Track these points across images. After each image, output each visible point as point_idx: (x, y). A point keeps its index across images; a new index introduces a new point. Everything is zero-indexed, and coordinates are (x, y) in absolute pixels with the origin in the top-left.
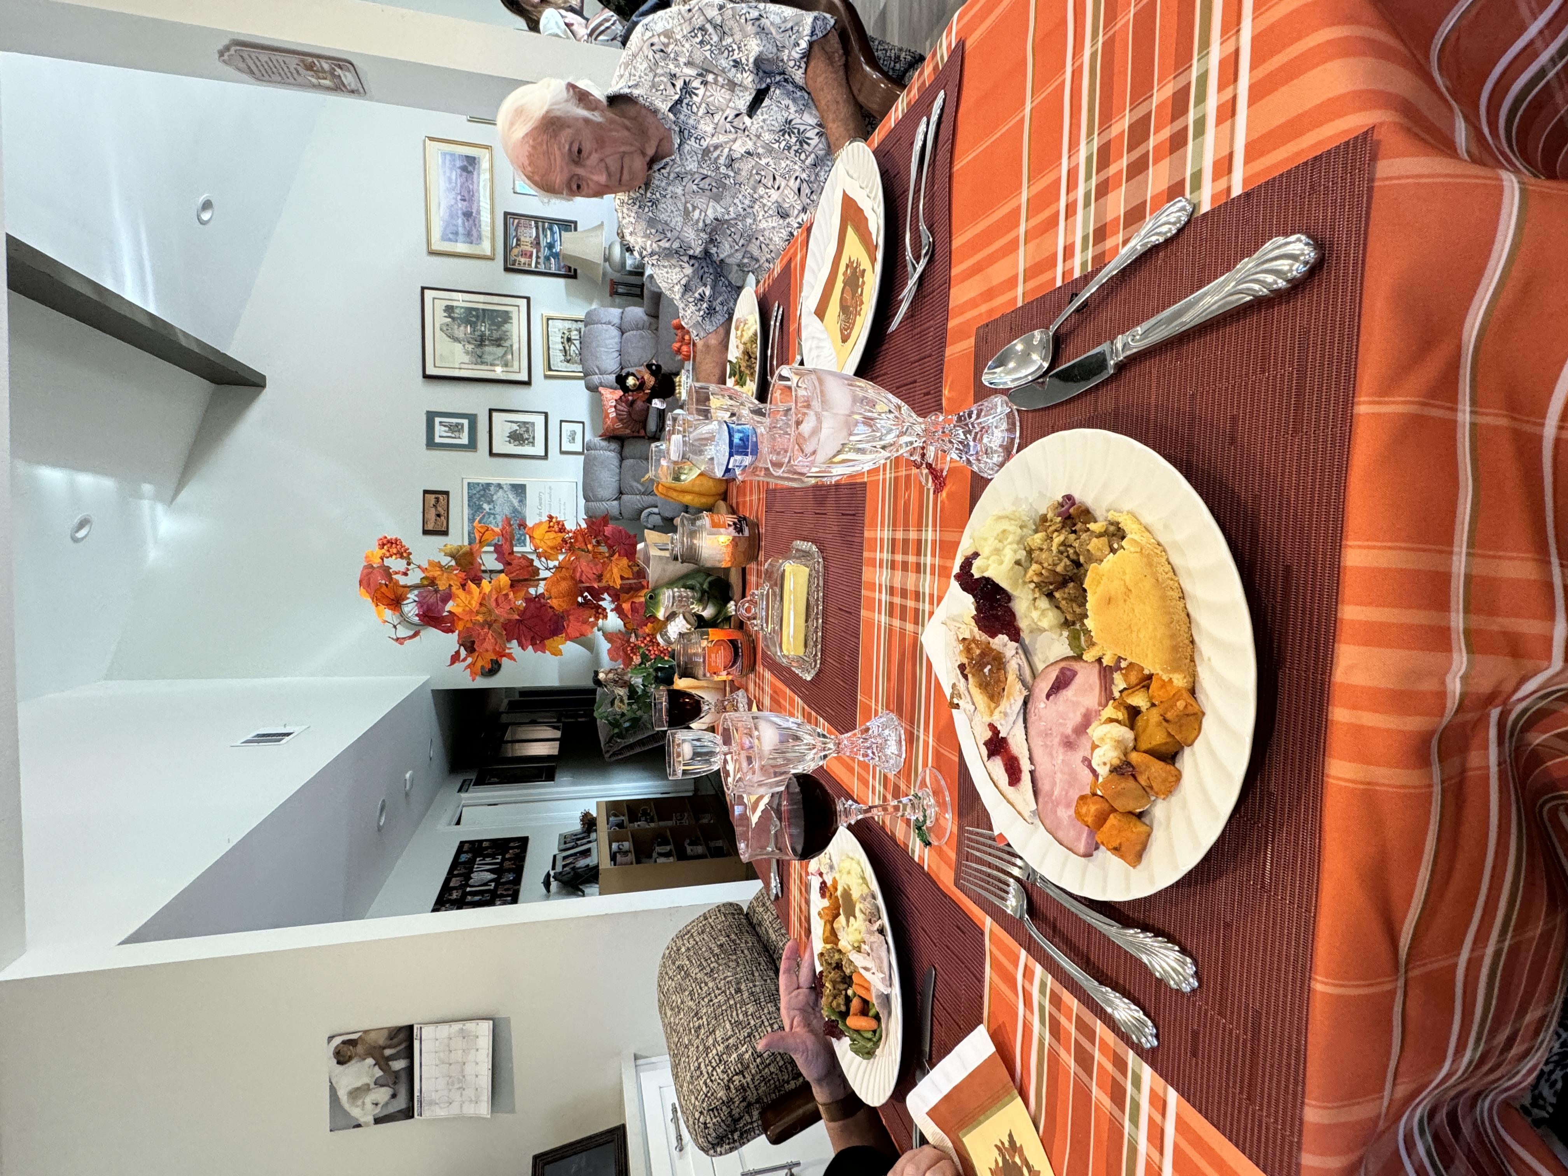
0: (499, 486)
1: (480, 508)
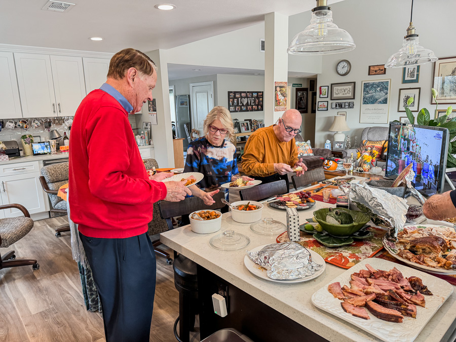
0: (387, 94)
1: (378, 87)
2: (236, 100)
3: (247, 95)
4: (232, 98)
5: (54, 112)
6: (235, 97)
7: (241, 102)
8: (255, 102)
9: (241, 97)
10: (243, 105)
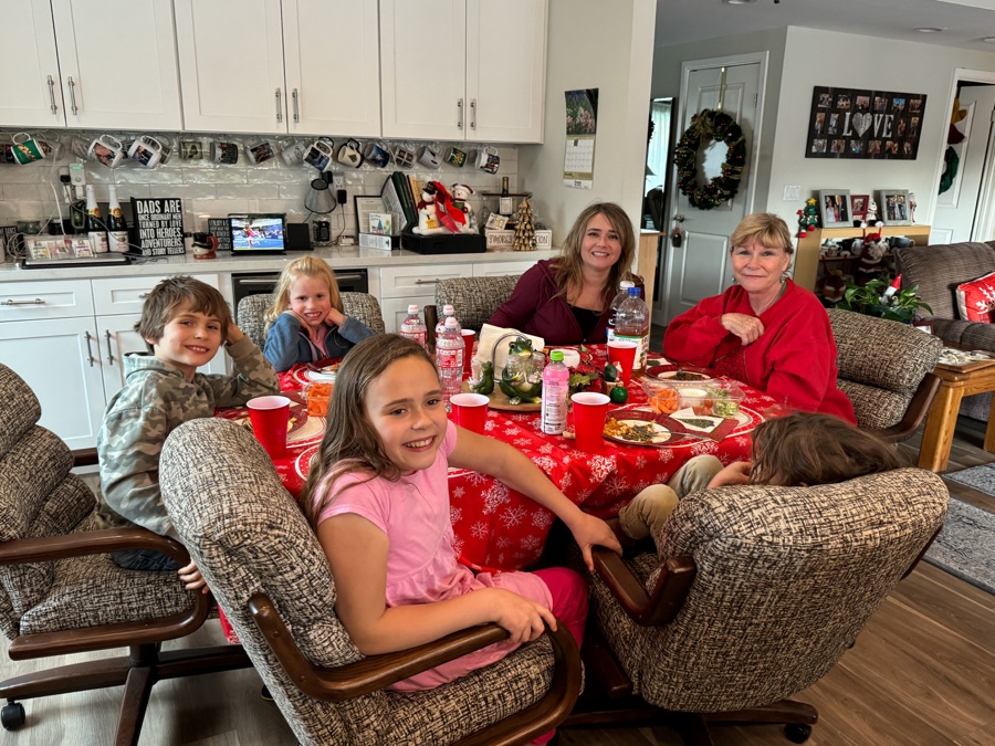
2: (835, 116)
3: (872, 102)
4: (823, 110)
5: (279, 117)
6: (833, 108)
7: (851, 127)
8: (893, 129)
9: (855, 110)
10: (855, 136)
